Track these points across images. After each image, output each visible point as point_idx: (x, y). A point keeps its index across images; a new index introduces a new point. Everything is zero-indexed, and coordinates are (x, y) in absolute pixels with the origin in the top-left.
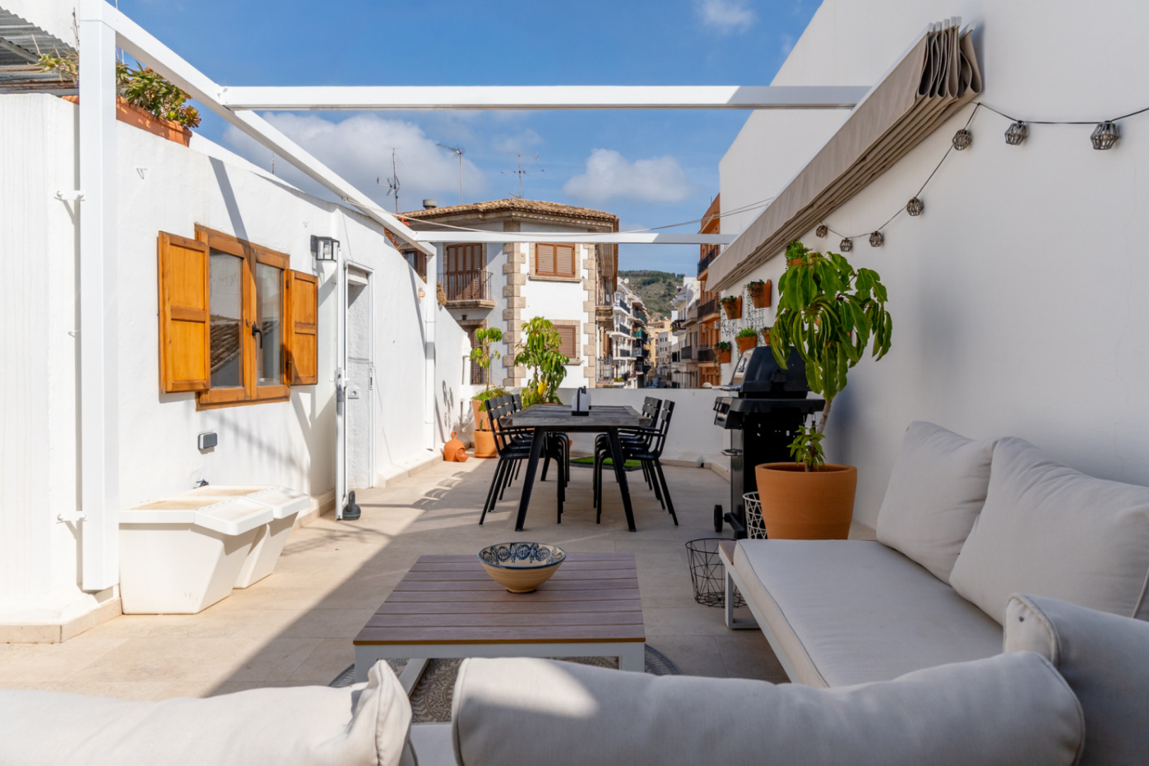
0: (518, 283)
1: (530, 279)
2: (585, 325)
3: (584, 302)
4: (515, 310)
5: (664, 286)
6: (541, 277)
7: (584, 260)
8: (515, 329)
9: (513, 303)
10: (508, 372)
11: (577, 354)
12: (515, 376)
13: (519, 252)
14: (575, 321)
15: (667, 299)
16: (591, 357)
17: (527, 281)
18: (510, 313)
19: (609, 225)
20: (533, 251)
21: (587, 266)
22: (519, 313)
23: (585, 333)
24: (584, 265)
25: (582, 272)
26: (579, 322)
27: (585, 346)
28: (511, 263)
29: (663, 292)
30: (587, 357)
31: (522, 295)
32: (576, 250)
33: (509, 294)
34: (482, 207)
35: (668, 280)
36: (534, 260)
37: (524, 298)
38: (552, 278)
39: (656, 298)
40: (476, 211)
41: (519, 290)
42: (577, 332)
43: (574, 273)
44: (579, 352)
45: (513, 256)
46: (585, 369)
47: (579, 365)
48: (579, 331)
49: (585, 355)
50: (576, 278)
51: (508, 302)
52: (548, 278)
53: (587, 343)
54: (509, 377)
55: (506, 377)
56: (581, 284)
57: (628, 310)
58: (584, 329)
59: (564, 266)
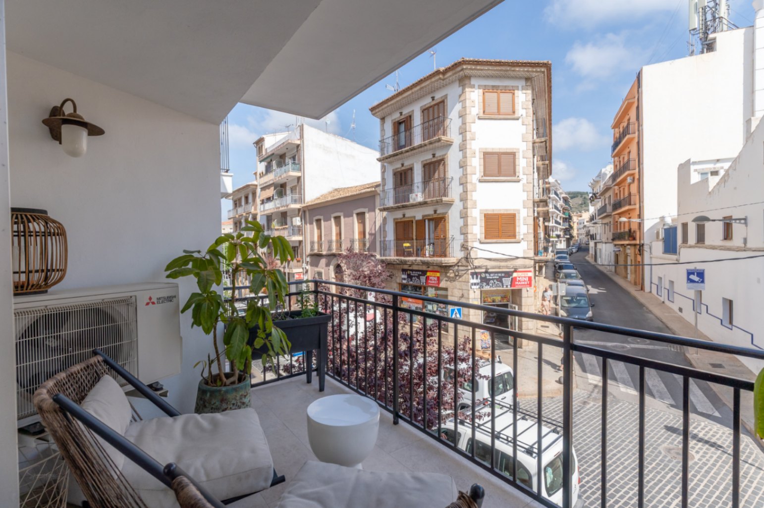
0: (470, 121)
1: (479, 118)
2: (523, 151)
3: (523, 134)
4: (468, 141)
5: (581, 199)
6: (487, 116)
7: (522, 102)
8: (468, 156)
9: (466, 137)
10: (463, 187)
11: (517, 174)
12: (468, 190)
13: (470, 99)
14: (515, 149)
15: (583, 206)
16: (528, 176)
17: (477, 121)
18: (464, 144)
19: (543, 70)
20: (481, 98)
21: (525, 107)
22: (470, 144)
23: (524, 158)
24: (522, 105)
25: (520, 111)
26: (518, 149)
27: (523, 168)
28: (464, 108)
29: (580, 203)
30: (525, 176)
31: (473, 130)
32: (516, 95)
33: (463, 132)
34: (442, 69)
35: (584, 196)
36: (482, 104)
37: (475, 133)
38: (496, 116)
39: (576, 206)
40: (438, 72)
41: (470, 127)
42: (517, 157)
43: (514, 112)
44: (519, 172)
45: (465, 103)
46: (524, 185)
47: (519, 182)
48: (519, 156)
49: (524, 174)
50: (516, 116)
51: (463, 137)
52: (493, 116)
53: (525, 165)
54: (464, 192)
55: (462, 191)
56: (520, 120)
57: (560, 211)
58: (523, 155)
59: (505, 107)
